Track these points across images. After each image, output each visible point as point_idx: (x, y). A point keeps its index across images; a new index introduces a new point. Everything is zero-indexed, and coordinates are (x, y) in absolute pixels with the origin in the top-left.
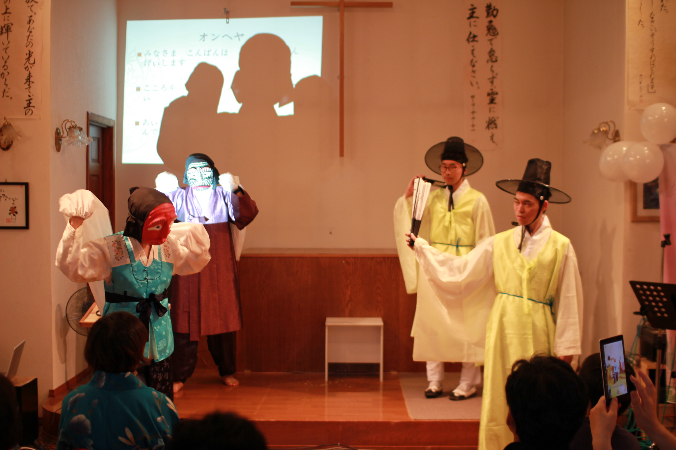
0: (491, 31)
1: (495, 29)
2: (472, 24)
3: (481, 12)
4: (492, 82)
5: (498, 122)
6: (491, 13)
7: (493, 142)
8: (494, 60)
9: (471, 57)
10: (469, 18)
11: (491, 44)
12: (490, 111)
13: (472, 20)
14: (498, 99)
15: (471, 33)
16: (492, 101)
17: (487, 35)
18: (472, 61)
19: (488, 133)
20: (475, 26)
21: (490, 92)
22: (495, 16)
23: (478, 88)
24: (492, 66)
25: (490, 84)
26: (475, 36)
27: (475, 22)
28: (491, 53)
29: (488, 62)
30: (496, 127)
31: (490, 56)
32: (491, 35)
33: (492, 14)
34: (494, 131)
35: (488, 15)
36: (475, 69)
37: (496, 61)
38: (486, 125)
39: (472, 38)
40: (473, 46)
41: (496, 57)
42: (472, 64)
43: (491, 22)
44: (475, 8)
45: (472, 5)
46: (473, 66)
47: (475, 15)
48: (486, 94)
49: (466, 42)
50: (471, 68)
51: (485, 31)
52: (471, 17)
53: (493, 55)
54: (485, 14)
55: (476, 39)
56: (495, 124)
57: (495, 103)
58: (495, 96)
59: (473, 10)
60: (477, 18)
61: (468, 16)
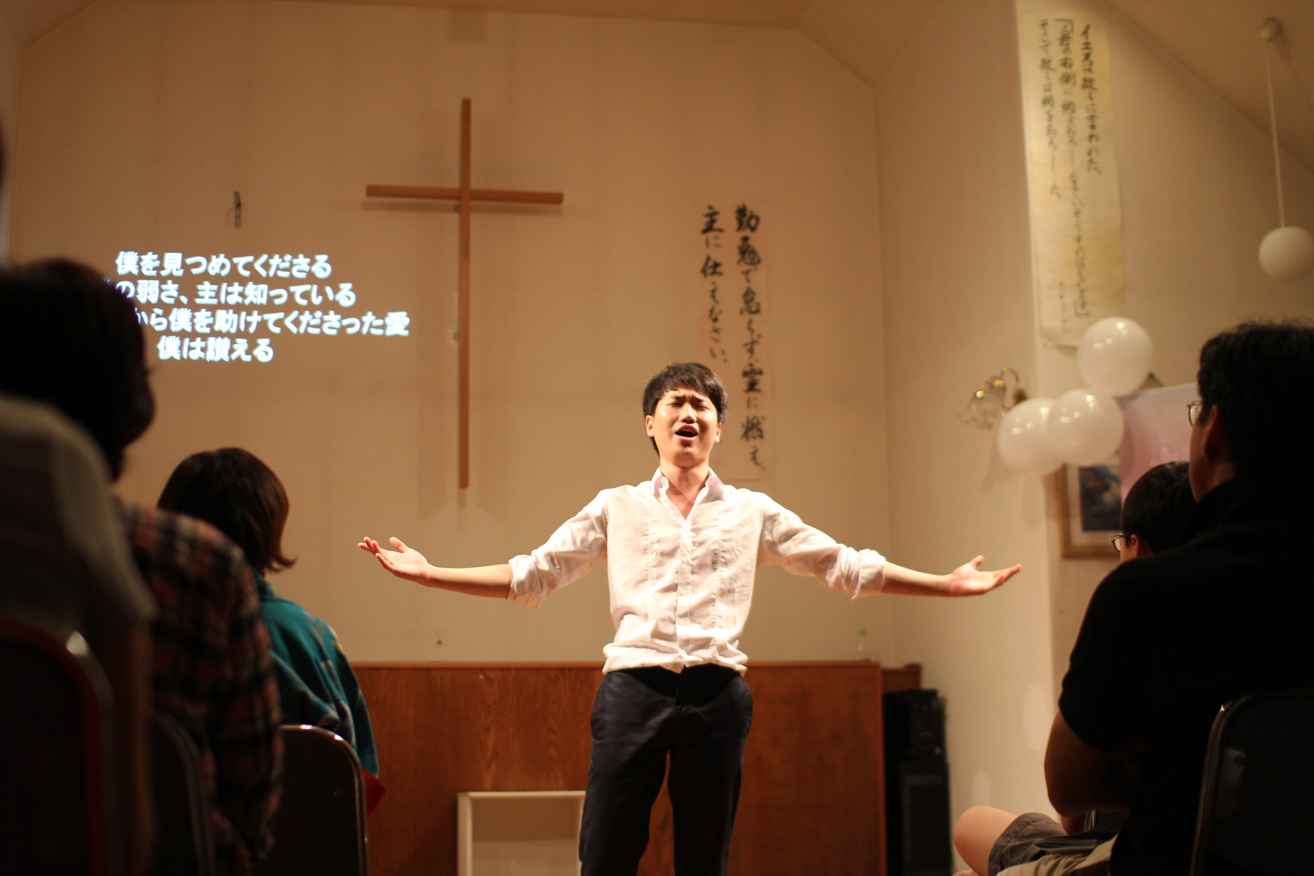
0: (747, 256)
1: (754, 252)
2: (712, 242)
3: (727, 220)
4: (751, 351)
5: (766, 427)
6: (745, 224)
7: (757, 464)
8: (754, 308)
9: (711, 303)
10: (705, 231)
11: (748, 280)
12: (749, 405)
13: (711, 235)
14: (764, 382)
15: (708, 259)
16: (752, 387)
17: (739, 263)
18: (712, 311)
19: (747, 447)
20: (718, 246)
21: (748, 369)
22: (753, 229)
23: (726, 361)
24: (750, 322)
25: (748, 355)
26: (716, 265)
27: (716, 238)
28: (749, 296)
29: (742, 312)
30: (761, 436)
31: (747, 303)
32: (747, 263)
33: (749, 225)
34: (758, 443)
35: (741, 226)
36: (717, 325)
37: (758, 311)
38: (741, 431)
39: (712, 268)
40: (714, 283)
41: (758, 304)
42: (713, 316)
43: (746, 239)
44: (715, 213)
45: (710, 208)
46: (715, 320)
47: (716, 226)
48: (740, 373)
49: (702, 276)
50: (710, 323)
51: (736, 256)
52: (709, 228)
53: (752, 300)
54: (734, 224)
55: (719, 269)
56: (760, 430)
57: (758, 391)
58: (757, 377)
59: (712, 216)
60: (721, 230)
61: (703, 227)
